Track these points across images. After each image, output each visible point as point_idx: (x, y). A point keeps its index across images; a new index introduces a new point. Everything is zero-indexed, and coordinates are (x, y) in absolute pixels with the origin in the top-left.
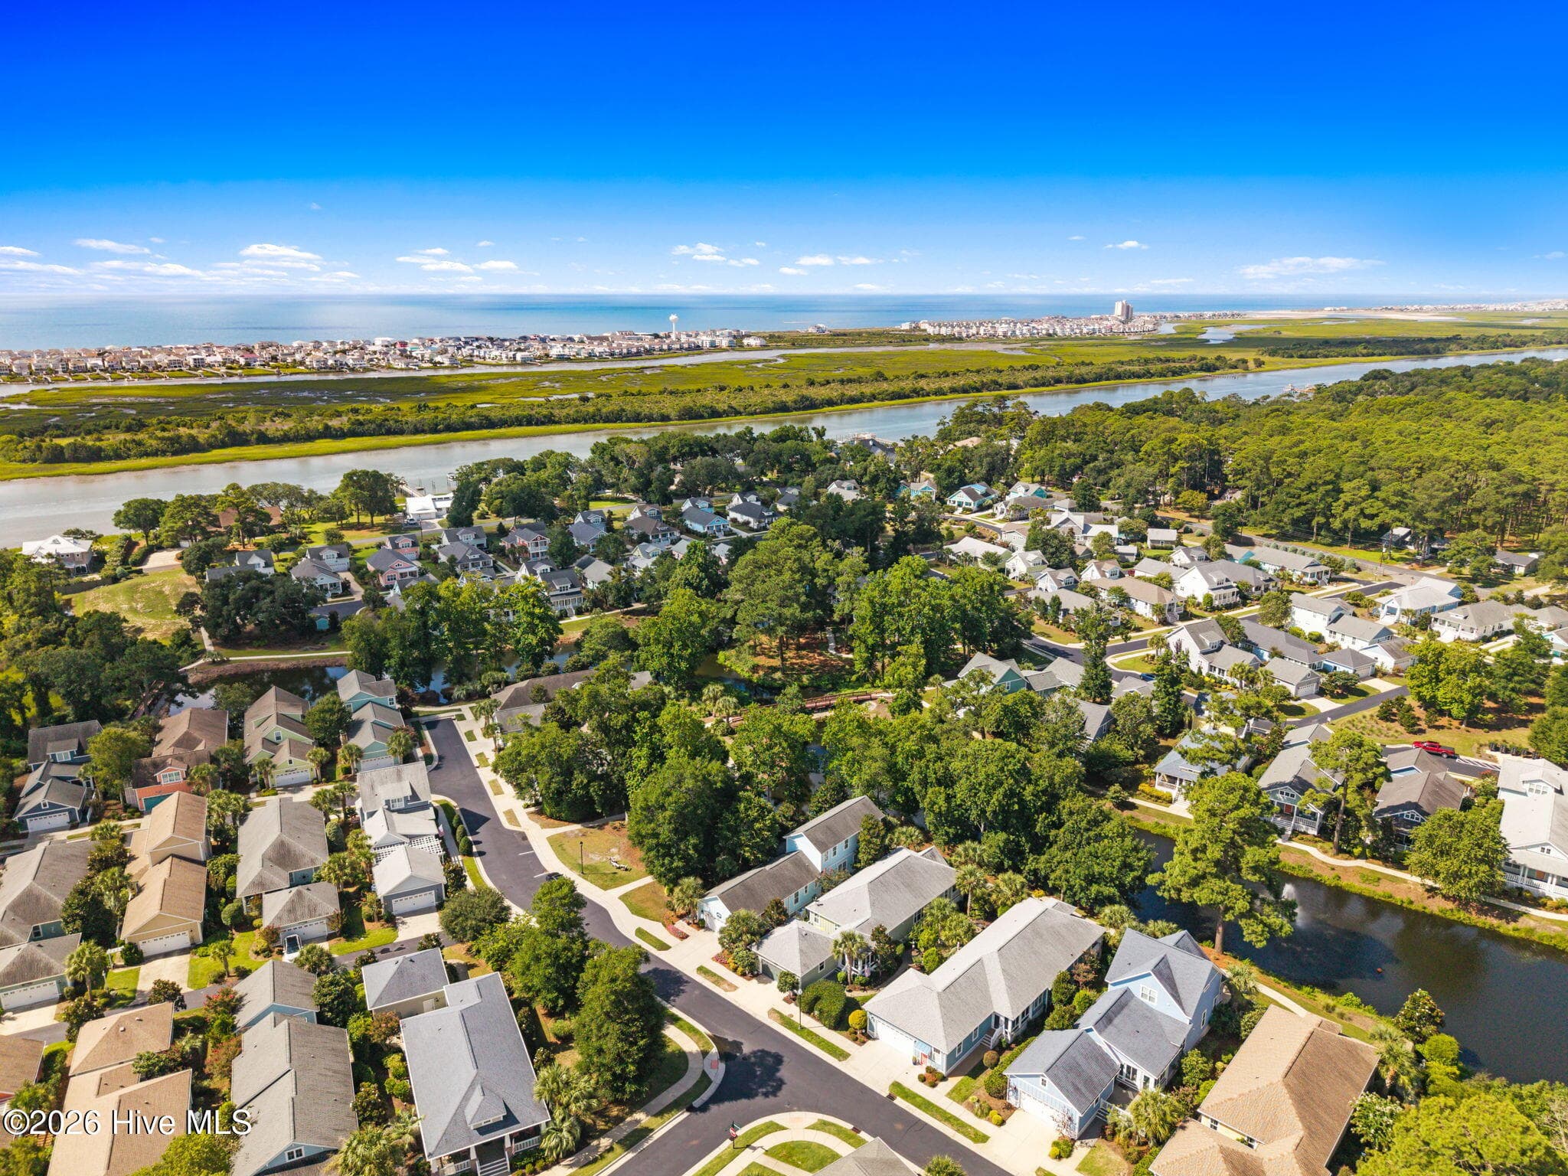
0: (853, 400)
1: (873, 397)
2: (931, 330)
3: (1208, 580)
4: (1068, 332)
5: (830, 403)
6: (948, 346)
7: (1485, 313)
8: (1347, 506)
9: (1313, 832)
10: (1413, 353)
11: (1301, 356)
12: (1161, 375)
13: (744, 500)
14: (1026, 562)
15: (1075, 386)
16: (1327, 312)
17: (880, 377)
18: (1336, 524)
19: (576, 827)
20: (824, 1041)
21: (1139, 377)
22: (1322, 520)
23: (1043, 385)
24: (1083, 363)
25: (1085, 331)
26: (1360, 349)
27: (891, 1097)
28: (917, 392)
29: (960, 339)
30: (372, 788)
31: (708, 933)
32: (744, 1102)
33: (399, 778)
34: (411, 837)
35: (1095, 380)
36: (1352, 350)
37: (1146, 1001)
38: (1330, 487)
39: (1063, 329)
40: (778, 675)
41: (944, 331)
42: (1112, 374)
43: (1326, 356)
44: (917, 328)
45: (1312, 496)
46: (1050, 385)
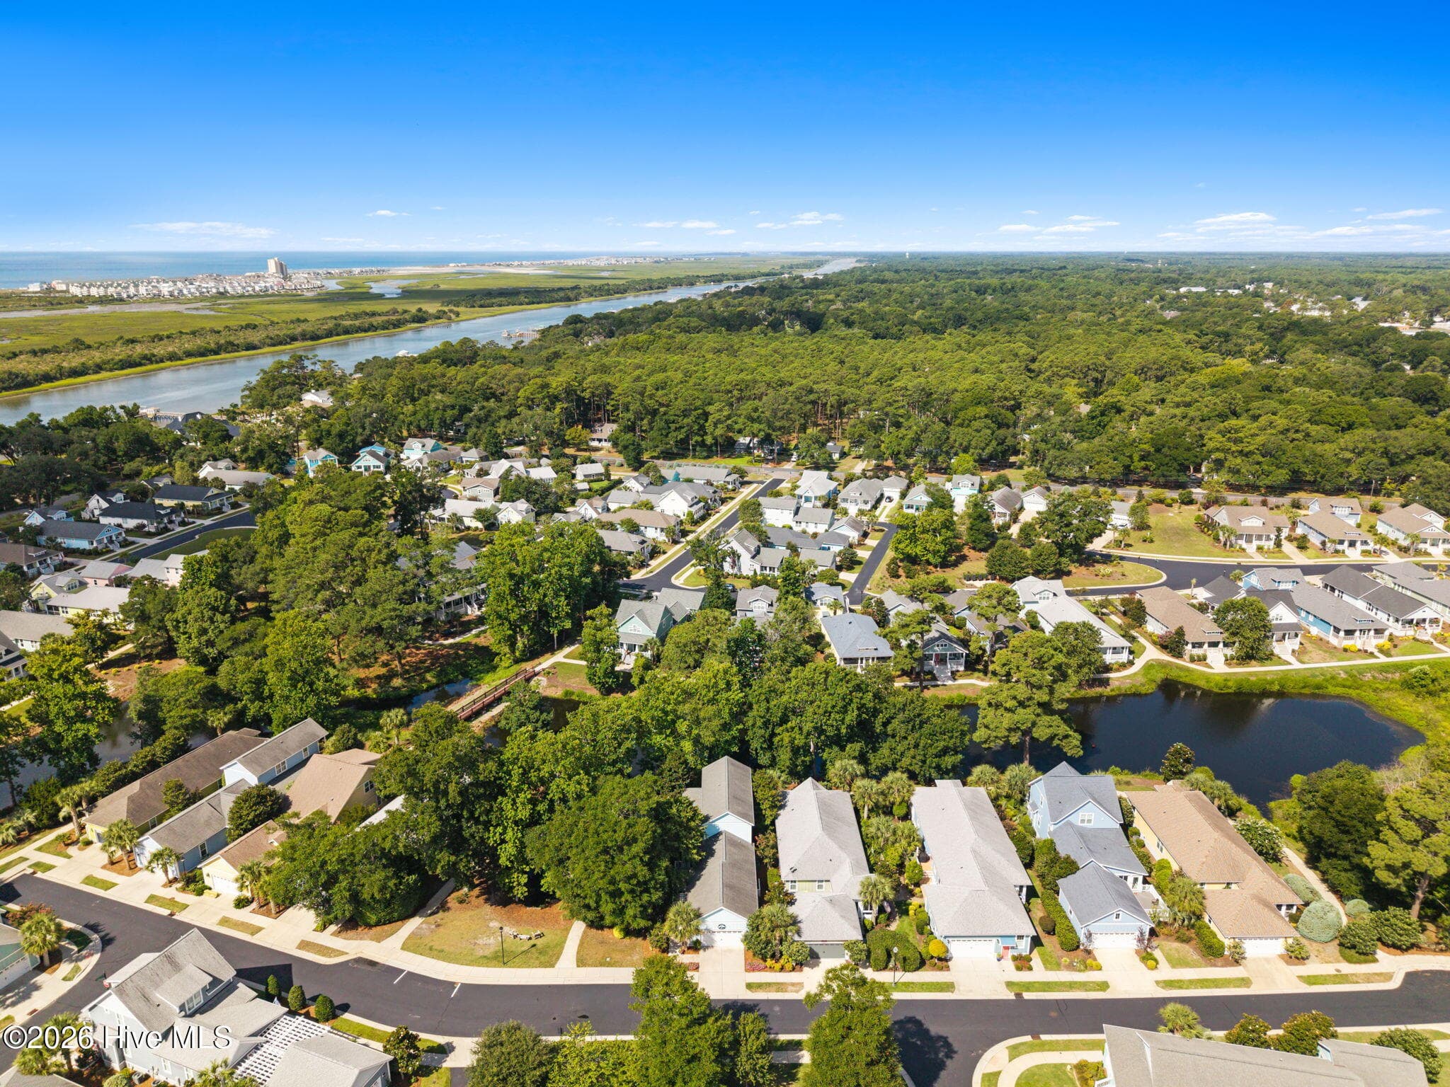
0: (75, 373)
1: (99, 368)
2: (76, 291)
3: (685, 499)
4: (239, 290)
5: (47, 378)
6: (117, 308)
7: (567, 267)
8: (715, 425)
9: (962, 668)
10: (558, 301)
11: (481, 306)
12: (384, 328)
13: (109, 502)
14: (520, 512)
15: (310, 343)
16: (451, 268)
17: (79, 345)
18: (709, 440)
19: (415, 923)
20: (923, 984)
21: (365, 331)
22: (699, 439)
23: (281, 343)
24: (298, 320)
25: (257, 288)
26: (522, 298)
27: (1018, 995)
28: (149, 359)
29: (121, 300)
30: (146, 998)
31: (709, 951)
32: (943, 1074)
33: (176, 966)
34: (262, 1032)
35: (327, 336)
36: (515, 299)
37: (1086, 825)
38: (700, 411)
39: (233, 288)
40: (397, 682)
41: (94, 292)
42: (340, 329)
43: (500, 305)
44: (50, 290)
45: (686, 421)
46: (287, 343)
